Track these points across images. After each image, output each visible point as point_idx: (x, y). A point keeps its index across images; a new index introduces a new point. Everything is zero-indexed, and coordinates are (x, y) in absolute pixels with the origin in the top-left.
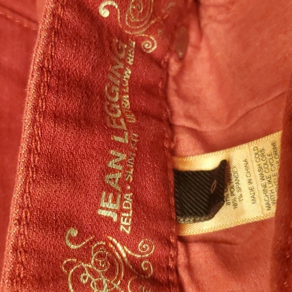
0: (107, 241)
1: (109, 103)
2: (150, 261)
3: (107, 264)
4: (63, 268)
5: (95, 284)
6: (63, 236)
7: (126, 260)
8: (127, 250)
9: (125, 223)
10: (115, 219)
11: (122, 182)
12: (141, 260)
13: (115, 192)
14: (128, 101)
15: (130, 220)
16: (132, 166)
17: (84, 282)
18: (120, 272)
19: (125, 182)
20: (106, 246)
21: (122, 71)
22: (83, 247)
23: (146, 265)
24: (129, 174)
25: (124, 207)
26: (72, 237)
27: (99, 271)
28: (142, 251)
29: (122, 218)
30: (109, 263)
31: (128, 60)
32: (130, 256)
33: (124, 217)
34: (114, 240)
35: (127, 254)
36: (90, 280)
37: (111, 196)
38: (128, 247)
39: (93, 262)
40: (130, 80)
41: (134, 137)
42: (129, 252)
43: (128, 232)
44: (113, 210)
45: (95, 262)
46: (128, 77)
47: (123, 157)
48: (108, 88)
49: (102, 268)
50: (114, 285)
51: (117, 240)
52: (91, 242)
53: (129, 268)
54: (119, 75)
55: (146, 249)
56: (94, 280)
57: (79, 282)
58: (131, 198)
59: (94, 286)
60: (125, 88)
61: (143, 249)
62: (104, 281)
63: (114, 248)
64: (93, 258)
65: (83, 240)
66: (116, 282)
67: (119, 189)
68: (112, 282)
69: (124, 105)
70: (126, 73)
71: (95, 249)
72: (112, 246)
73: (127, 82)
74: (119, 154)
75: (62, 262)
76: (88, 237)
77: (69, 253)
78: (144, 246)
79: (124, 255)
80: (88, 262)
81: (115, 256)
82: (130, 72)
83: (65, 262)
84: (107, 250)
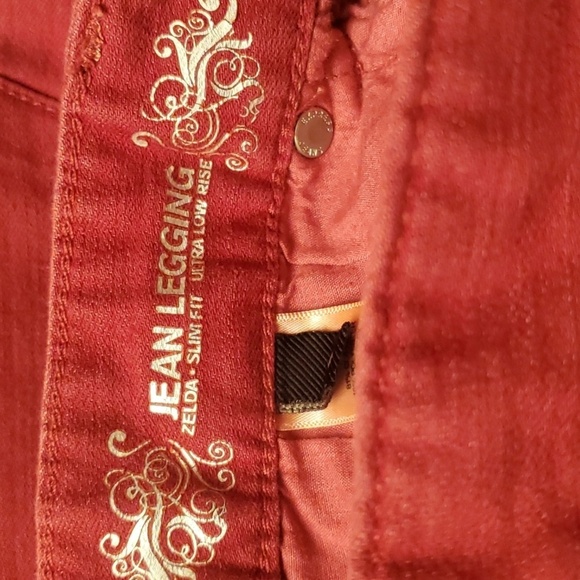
0: (169, 446)
1: (166, 256)
2: (231, 469)
3: (164, 475)
4: (106, 481)
5: (146, 499)
6: (104, 441)
7: (195, 469)
8: (195, 457)
9: (188, 421)
10: (175, 417)
11: (182, 366)
12: (217, 469)
13: (171, 382)
14: (202, 248)
15: (195, 417)
16: (199, 342)
17: (132, 497)
18: (182, 484)
19: (188, 365)
20: (167, 453)
21: (191, 207)
22: (135, 455)
23: (224, 475)
24: (193, 354)
25: (187, 400)
26: (118, 443)
27: (152, 483)
28: (217, 458)
29: (184, 415)
30: (168, 474)
31: (201, 189)
32: (201, 464)
33: (187, 414)
34: (177, 445)
35: (196, 462)
36: (139, 495)
37: (164, 386)
38: (195, 453)
39: (145, 471)
40: (207, 216)
41: (196, 302)
42: (198, 459)
43: (192, 433)
44: (172, 406)
45: (149, 473)
46: (204, 212)
47: (178, 333)
48: (166, 236)
49: (157, 479)
50: (173, 500)
51: (180, 444)
52: (146, 448)
53: (197, 479)
54: (186, 214)
55: (220, 454)
56: (145, 495)
57: (125, 498)
58: (197, 385)
59: (143, 502)
60: (199, 229)
61: (217, 455)
62: (159, 496)
63: (177, 455)
64: (147, 467)
65: (135, 446)
66: (175, 496)
67: (177, 376)
68: (169, 497)
69: (195, 254)
70: (198, 207)
71: (151, 456)
72: (174, 452)
73: (203, 219)
74: (170, 330)
75: (105, 474)
76: (141, 442)
77: (115, 462)
78: (217, 450)
79: (192, 464)
80: (140, 472)
81: (180, 465)
82: (205, 205)
83: (109, 473)
84: (169, 458)
